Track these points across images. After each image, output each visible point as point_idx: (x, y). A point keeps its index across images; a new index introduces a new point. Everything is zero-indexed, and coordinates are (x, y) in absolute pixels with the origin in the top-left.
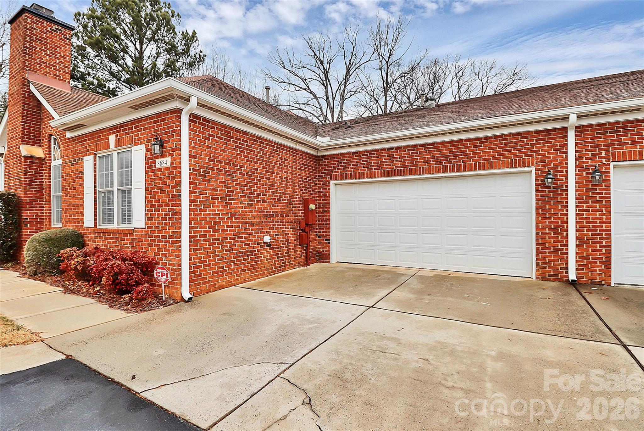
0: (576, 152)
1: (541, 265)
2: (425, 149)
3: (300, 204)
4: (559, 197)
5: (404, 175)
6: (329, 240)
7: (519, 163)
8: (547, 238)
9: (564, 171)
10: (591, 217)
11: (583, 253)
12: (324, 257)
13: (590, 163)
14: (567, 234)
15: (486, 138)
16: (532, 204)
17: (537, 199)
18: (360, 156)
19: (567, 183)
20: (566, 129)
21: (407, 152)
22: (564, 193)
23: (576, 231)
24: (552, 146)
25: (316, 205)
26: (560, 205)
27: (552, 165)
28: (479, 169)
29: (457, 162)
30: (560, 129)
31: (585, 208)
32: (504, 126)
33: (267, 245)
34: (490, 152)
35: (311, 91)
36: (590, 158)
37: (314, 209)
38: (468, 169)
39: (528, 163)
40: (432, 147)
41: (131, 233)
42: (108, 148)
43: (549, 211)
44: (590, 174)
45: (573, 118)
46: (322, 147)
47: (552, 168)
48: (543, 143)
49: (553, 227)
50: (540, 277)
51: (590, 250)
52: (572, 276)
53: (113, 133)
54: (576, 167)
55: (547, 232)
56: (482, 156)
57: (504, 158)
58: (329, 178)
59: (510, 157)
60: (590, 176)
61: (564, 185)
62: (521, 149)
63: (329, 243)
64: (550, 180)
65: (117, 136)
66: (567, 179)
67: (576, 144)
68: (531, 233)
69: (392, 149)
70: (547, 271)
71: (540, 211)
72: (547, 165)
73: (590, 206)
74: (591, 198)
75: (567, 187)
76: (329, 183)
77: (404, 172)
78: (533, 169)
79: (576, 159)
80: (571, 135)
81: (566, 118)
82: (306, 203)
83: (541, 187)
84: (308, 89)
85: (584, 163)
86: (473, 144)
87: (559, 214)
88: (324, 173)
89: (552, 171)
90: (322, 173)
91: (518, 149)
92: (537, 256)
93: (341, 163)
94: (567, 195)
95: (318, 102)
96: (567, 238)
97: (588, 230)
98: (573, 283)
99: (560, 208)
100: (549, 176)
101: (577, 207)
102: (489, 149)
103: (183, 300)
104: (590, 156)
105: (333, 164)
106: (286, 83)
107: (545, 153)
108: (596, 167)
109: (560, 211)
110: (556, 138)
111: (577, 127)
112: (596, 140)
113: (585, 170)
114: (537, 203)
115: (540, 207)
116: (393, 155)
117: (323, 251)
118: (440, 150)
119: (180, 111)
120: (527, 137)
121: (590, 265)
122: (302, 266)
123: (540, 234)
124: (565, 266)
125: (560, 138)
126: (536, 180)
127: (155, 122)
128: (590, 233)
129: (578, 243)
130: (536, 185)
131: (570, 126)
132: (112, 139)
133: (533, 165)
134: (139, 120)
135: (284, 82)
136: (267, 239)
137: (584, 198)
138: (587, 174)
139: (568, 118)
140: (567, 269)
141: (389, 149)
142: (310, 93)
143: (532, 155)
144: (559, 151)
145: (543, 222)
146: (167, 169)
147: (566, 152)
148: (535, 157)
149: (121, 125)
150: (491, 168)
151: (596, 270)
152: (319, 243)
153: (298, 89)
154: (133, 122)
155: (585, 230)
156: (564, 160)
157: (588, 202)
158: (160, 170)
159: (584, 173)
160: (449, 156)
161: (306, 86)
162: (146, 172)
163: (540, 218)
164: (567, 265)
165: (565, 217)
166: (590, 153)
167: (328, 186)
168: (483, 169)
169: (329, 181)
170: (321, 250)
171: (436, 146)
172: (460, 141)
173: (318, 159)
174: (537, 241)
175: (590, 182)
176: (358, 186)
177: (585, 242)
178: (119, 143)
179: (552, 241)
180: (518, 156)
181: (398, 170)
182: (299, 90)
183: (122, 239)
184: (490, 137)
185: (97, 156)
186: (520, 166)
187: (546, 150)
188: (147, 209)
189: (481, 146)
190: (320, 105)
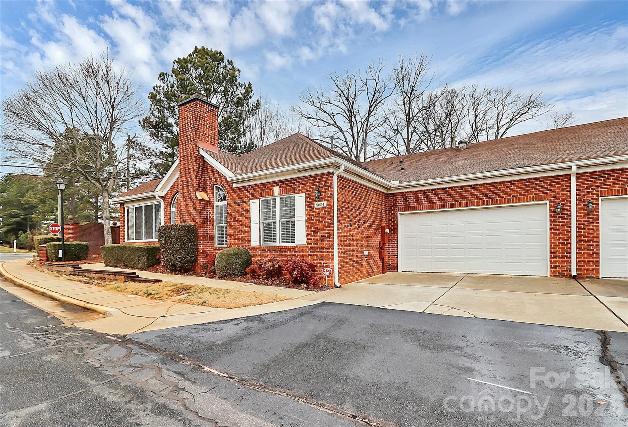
0: (577, 190)
1: (553, 267)
2: (471, 188)
3: (379, 229)
4: (565, 221)
5: (455, 207)
6: (397, 255)
7: (538, 198)
8: (557, 248)
9: (569, 203)
10: (586, 233)
11: (581, 258)
12: (393, 268)
13: (586, 198)
14: (571, 245)
15: (514, 181)
16: (547, 226)
17: (551, 222)
18: (421, 193)
19: (571, 211)
20: (570, 175)
21: (457, 191)
22: (569, 218)
23: (577, 243)
24: (561, 187)
25: (390, 230)
26: (566, 226)
27: (561, 200)
28: (510, 203)
29: (495, 198)
30: (566, 175)
31: (582, 228)
32: (527, 173)
33: (365, 256)
34: (518, 191)
35: (337, 125)
36: (586, 195)
37: (388, 232)
38: (502, 202)
39: (545, 198)
40: (476, 187)
41: (293, 248)
42: (272, 194)
43: (559, 230)
44: (586, 205)
45: (574, 169)
46: (392, 187)
47: (561, 201)
48: (555, 185)
49: (561, 241)
50: (553, 275)
51: (586, 256)
52: (574, 273)
53: (277, 185)
54: (577, 200)
55: (557, 244)
56: (512, 194)
57: (528, 195)
58: (396, 210)
59: (532, 194)
60: (586, 206)
61: (569, 213)
62: (540, 188)
63: (397, 257)
64: (559, 210)
65: (280, 187)
66: (570, 208)
67: (577, 185)
68: (547, 245)
69: (446, 188)
70: (557, 271)
71: (553, 230)
72: (557, 199)
73: (586, 226)
74: (587, 221)
75: (570, 214)
76: (397, 214)
77: (455, 205)
78: (548, 202)
79: (577, 195)
80: (573, 179)
81: (570, 168)
82: (383, 228)
83: (554, 214)
84: (335, 124)
85: (582, 197)
86: (505, 185)
87: (566, 232)
88: (392, 206)
89: (560, 203)
90: (391, 206)
91: (537, 189)
92: (550, 261)
93: (406, 199)
94: (571, 219)
95: (344, 136)
96: (570, 248)
97: (585, 242)
98: (574, 277)
99: (566, 228)
100: (558, 207)
101: (577, 227)
102: (517, 188)
103: (336, 286)
104: (586, 193)
105: (400, 200)
106: (315, 119)
107: (556, 192)
108: (590, 201)
109: (566, 230)
110: (563, 181)
111: (577, 174)
112: (590, 183)
113: (582, 203)
114: (551, 225)
115: (553, 228)
116: (447, 193)
117: (392, 263)
118: (482, 190)
119: (332, 174)
120: (543, 181)
121: (586, 265)
122: (380, 274)
123: (553, 246)
124: (569, 267)
125: (566, 181)
126: (550, 210)
127: (313, 180)
128: (586, 244)
129: (578, 251)
130: (550, 212)
131: (573, 174)
132: (276, 189)
133: (548, 199)
134: (300, 178)
135: (313, 119)
136: (366, 253)
137: (582, 221)
138: (584, 205)
139: (571, 168)
140: (571, 268)
141: (443, 189)
142: (337, 127)
143: (547, 193)
144: (565, 190)
145: (554, 238)
146: (324, 208)
147: (570, 191)
148: (549, 194)
149: (284, 181)
150: (519, 202)
151: (590, 269)
152: (389, 257)
153: (327, 124)
154: (295, 179)
155: (583, 242)
156: (568, 196)
157: (584, 224)
158: (318, 209)
159: (582, 204)
160: (488, 194)
161: (333, 121)
162: (307, 210)
163: (553, 235)
164: (570, 266)
165: (569, 234)
166: (586, 191)
167: (396, 216)
168: (513, 202)
169: (396, 212)
170: (390, 263)
171: (479, 186)
172: (497, 183)
173: (388, 196)
174: (550, 251)
175: (586, 210)
176: (418, 215)
177: (582, 250)
178: (281, 192)
179: (561, 250)
180: (537, 194)
181: (451, 203)
182: (327, 126)
183: (285, 252)
184: (518, 181)
185: (261, 199)
186: (539, 200)
187: (556, 190)
188: (307, 233)
189: (512, 186)
190: (345, 138)
